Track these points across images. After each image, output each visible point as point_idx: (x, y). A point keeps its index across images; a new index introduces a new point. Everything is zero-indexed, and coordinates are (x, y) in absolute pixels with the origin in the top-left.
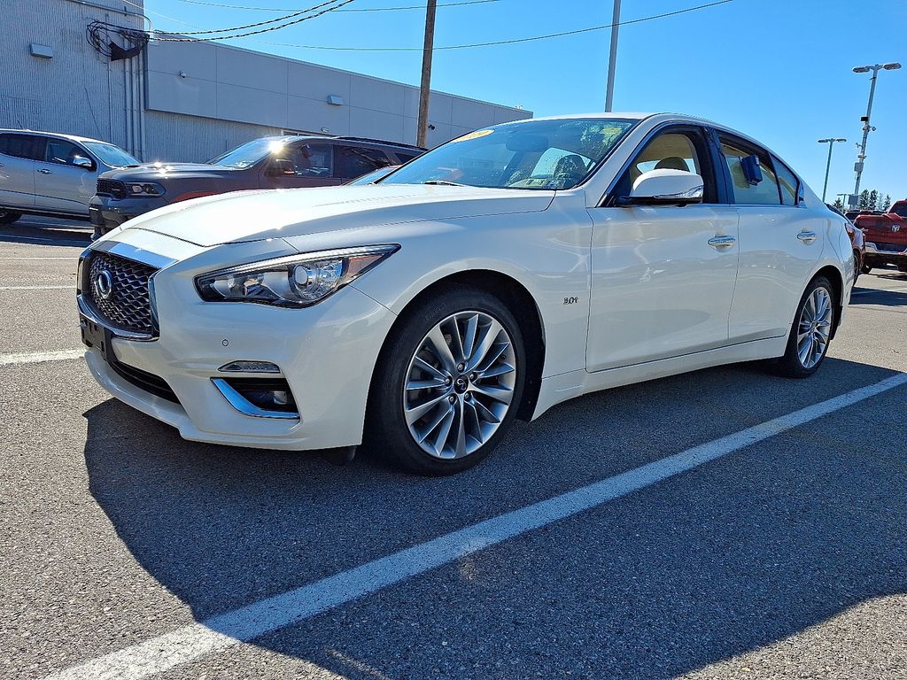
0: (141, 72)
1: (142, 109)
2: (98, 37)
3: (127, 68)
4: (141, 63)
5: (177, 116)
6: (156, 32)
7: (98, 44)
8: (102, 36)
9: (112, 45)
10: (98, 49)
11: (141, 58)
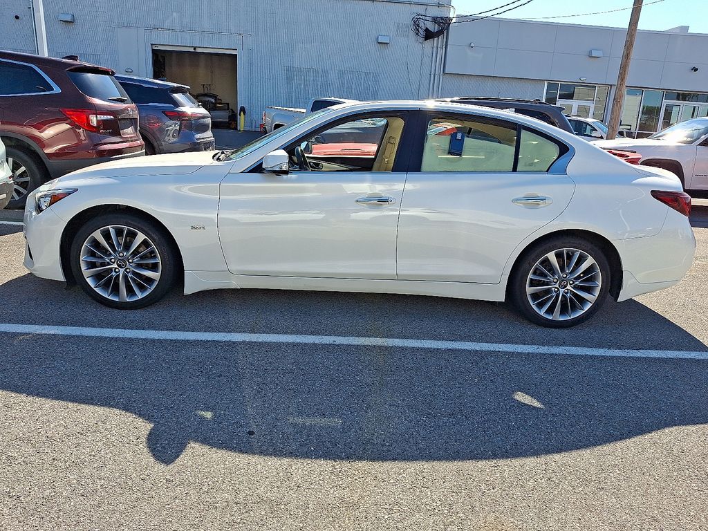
0: (444, 46)
1: (442, 73)
2: (418, 25)
3: (435, 45)
4: (445, 40)
5: (465, 77)
6: (458, 17)
7: (418, 30)
8: (421, 24)
9: (427, 30)
10: (417, 34)
11: (445, 37)
